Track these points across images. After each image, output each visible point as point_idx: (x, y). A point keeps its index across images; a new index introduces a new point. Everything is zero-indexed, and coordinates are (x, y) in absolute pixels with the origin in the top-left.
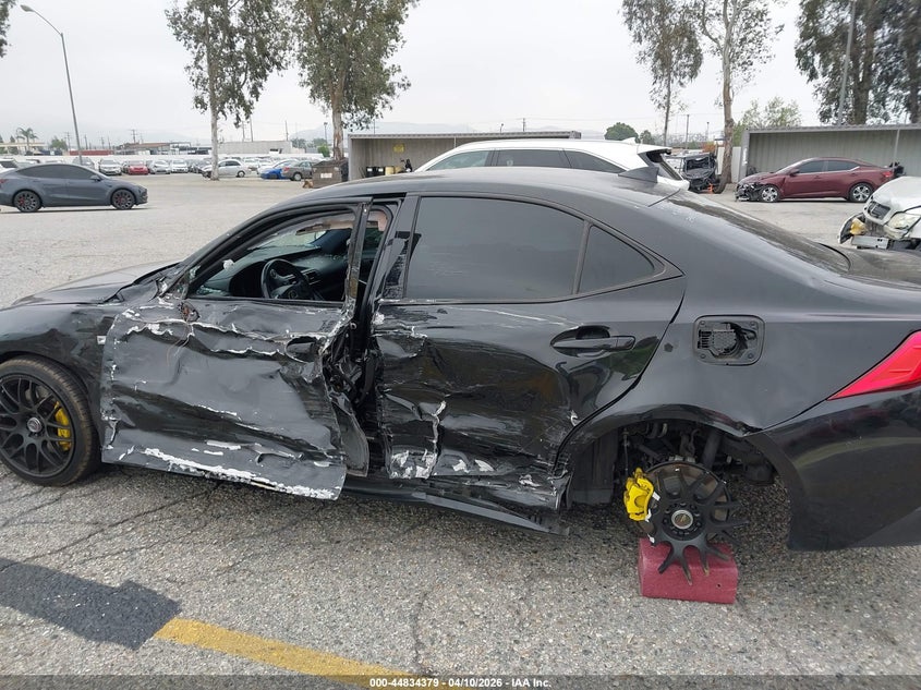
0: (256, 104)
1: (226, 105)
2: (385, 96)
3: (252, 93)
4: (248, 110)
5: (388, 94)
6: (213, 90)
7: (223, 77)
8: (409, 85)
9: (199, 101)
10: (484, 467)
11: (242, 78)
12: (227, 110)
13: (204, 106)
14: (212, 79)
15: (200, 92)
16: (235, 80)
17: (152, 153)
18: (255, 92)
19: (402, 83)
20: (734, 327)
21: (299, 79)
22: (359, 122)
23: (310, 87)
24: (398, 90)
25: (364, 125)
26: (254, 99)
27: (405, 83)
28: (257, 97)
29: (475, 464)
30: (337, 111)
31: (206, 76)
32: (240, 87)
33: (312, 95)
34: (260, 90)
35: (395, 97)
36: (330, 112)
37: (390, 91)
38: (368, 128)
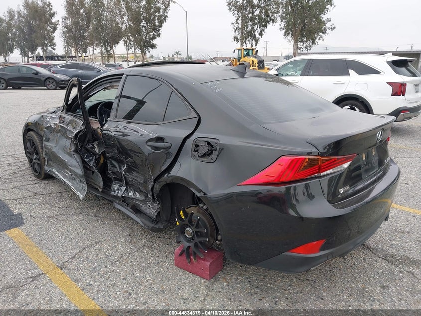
0: (260, 39)
1: (247, 40)
2: (321, 34)
3: (259, 34)
4: (257, 42)
5: (323, 33)
6: (242, 33)
7: (247, 27)
8: (334, 28)
9: (236, 39)
10: (138, 195)
11: (255, 28)
12: (247, 42)
13: (238, 40)
14: (242, 28)
15: (237, 34)
16: (252, 29)
17: (223, 61)
18: (261, 34)
19: (331, 27)
20: (209, 144)
21: (280, 27)
22: (307, 47)
23: (285, 31)
24: (328, 31)
25: (309, 48)
26: (260, 37)
27: (333, 27)
28: (261, 36)
29: (135, 194)
30: (296, 42)
31: (240, 27)
32: (254, 32)
33: (285, 35)
34: (263, 33)
35: (326, 34)
36: (293, 42)
37: (324, 32)
38: (310, 50)
